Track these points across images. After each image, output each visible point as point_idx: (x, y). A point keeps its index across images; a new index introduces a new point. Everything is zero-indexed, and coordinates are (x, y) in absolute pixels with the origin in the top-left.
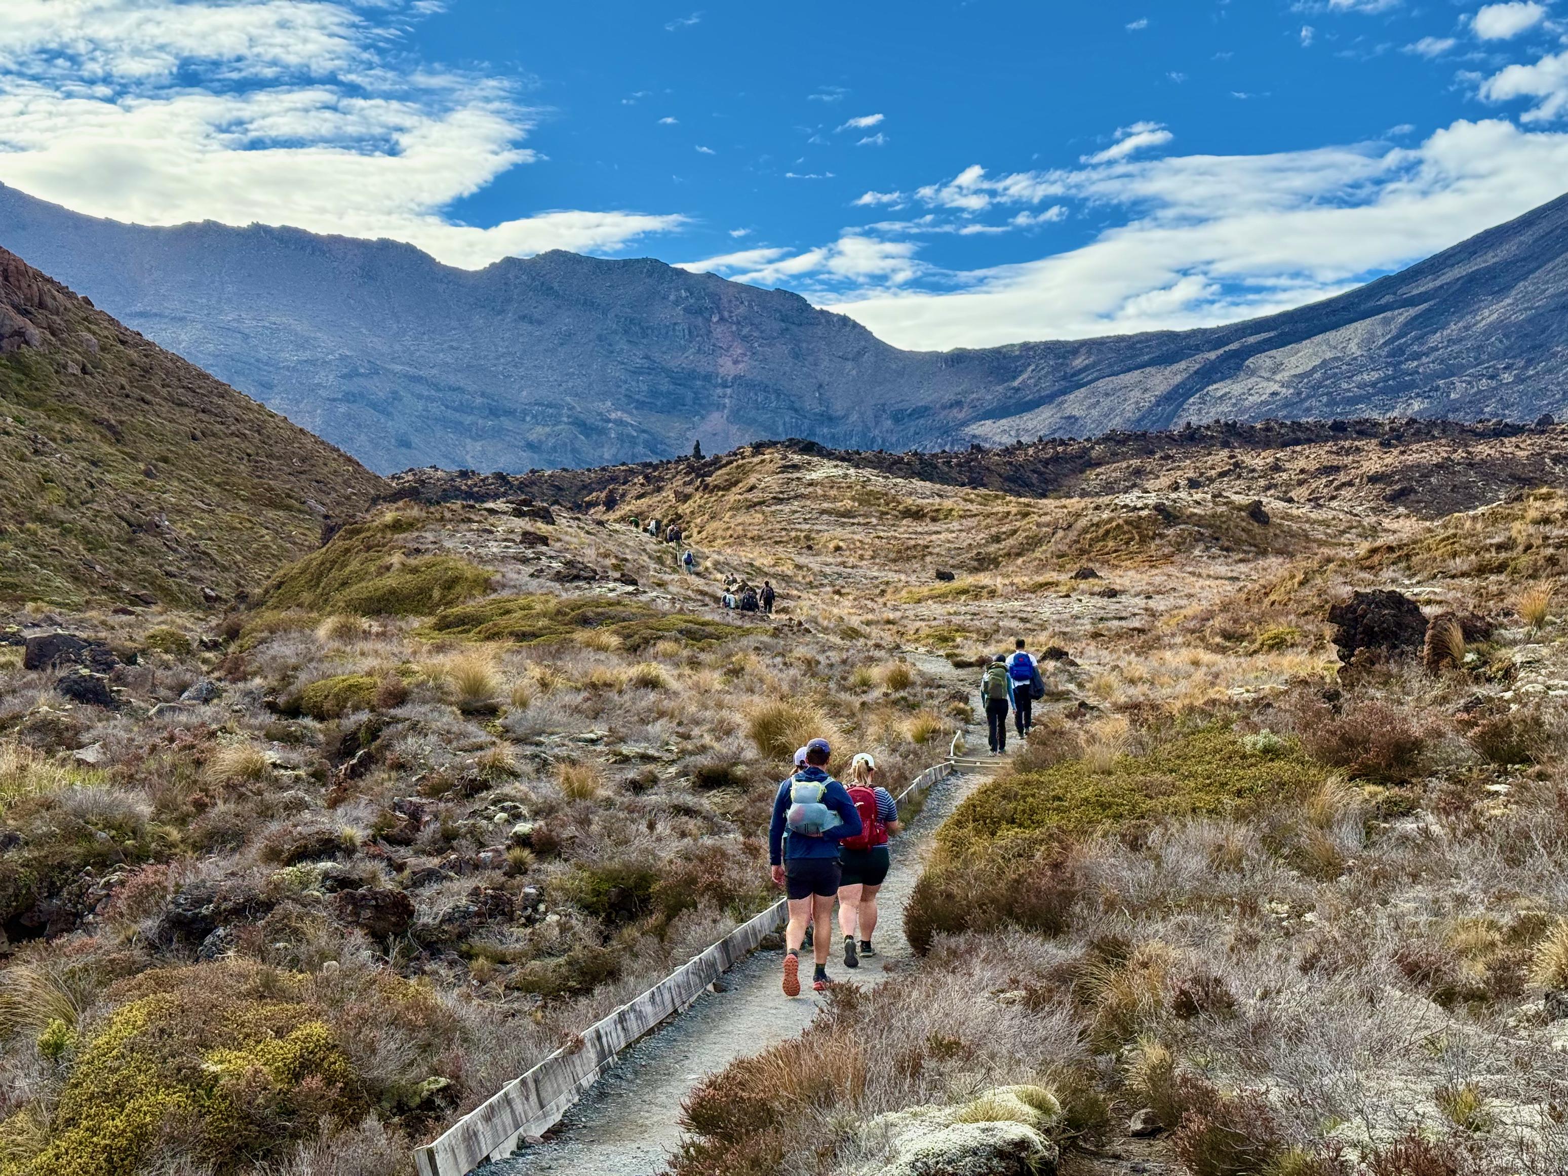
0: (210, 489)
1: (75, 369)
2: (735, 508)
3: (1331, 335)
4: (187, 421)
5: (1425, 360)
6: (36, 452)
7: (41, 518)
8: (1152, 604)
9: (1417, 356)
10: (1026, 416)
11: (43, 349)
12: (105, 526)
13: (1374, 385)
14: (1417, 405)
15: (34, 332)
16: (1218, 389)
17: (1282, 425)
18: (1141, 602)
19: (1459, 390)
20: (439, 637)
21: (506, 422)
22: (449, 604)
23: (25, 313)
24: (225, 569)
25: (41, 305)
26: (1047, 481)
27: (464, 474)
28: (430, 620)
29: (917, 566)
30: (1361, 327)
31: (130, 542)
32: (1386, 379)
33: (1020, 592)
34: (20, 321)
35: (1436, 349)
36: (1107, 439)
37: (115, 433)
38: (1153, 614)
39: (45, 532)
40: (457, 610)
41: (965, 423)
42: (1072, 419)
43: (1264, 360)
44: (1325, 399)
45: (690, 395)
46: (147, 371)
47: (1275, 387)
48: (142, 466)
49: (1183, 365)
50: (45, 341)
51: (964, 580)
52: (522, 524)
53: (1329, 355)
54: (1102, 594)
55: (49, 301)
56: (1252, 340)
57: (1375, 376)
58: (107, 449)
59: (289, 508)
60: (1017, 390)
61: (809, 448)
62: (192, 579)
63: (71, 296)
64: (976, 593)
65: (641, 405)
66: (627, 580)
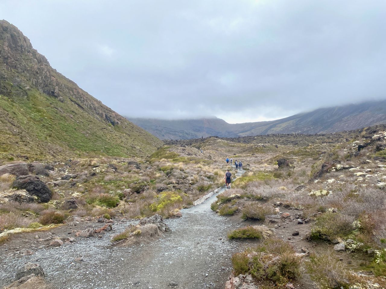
0: (141, 142)
1: (124, 127)
2: (208, 145)
3: (288, 122)
4: (138, 134)
5: (301, 125)
6: (121, 138)
7: (121, 146)
8: (262, 158)
9: (299, 125)
10: (246, 132)
11: (120, 125)
12: (129, 147)
13: (294, 129)
14: (300, 132)
15: (119, 123)
16: (272, 129)
17: (281, 134)
18: (260, 158)
19: (305, 129)
20: (174, 162)
21: (177, 133)
22: (174, 158)
23: (118, 120)
24: (143, 153)
25: (120, 119)
26: (249, 142)
27: (172, 140)
28: (172, 160)
29: (231, 153)
30: (292, 121)
31: (132, 149)
32: (295, 128)
33: (244, 156)
34: (118, 121)
35: (302, 124)
36: (257, 136)
37: (129, 135)
38: (262, 159)
39: (122, 148)
40: (176, 159)
41: (238, 133)
42: (252, 133)
43: (279, 125)
44: (287, 131)
45: (201, 130)
46: (133, 127)
47: (280, 129)
48: (132, 139)
49: (268, 126)
50: (121, 124)
51: (237, 155)
52: (182, 148)
53: (288, 125)
54: (255, 157)
55: (121, 119)
56: (277, 122)
57: (294, 127)
58: (128, 137)
59: (150, 145)
60: (245, 129)
61: (217, 137)
62: (140, 154)
63: (123, 118)
64: (239, 156)
65: (194, 131)
66: (195, 155)
